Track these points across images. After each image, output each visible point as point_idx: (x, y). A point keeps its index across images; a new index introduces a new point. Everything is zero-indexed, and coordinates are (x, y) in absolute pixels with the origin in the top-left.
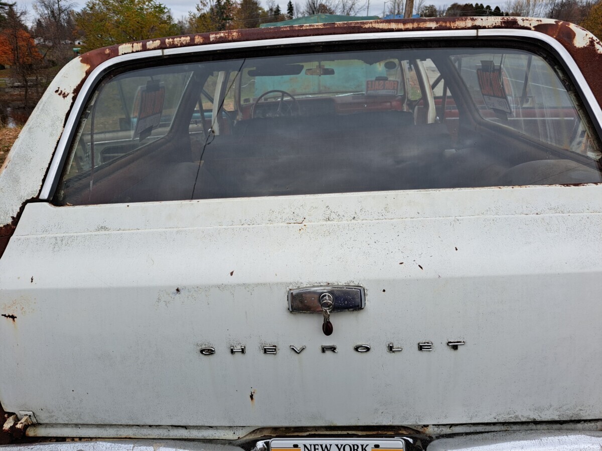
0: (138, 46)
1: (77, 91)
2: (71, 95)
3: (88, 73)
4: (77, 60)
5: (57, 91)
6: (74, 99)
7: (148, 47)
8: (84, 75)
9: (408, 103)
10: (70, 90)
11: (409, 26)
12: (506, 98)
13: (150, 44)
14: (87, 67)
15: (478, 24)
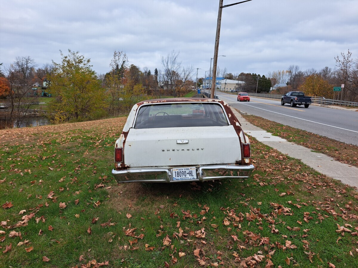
0: (147, 102)
1: (137, 110)
4: (136, 104)
5: (133, 110)
8: (138, 107)
11: (196, 101)
13: (150, 102)
15: (208, 101)
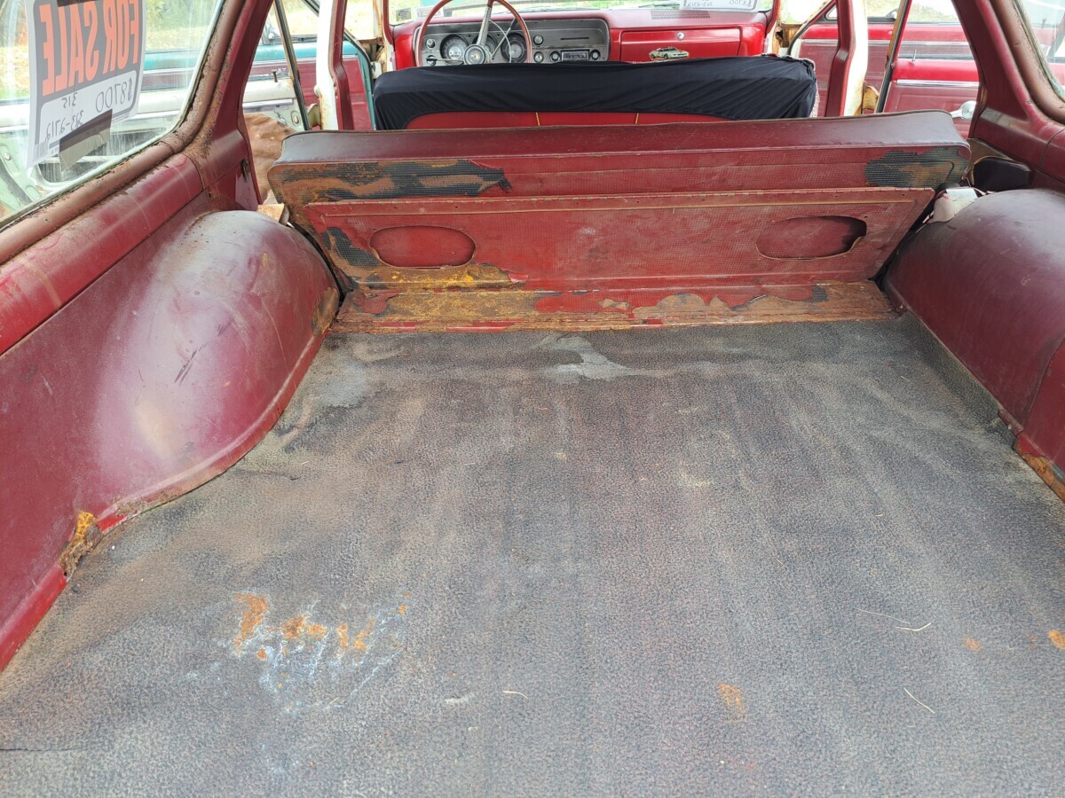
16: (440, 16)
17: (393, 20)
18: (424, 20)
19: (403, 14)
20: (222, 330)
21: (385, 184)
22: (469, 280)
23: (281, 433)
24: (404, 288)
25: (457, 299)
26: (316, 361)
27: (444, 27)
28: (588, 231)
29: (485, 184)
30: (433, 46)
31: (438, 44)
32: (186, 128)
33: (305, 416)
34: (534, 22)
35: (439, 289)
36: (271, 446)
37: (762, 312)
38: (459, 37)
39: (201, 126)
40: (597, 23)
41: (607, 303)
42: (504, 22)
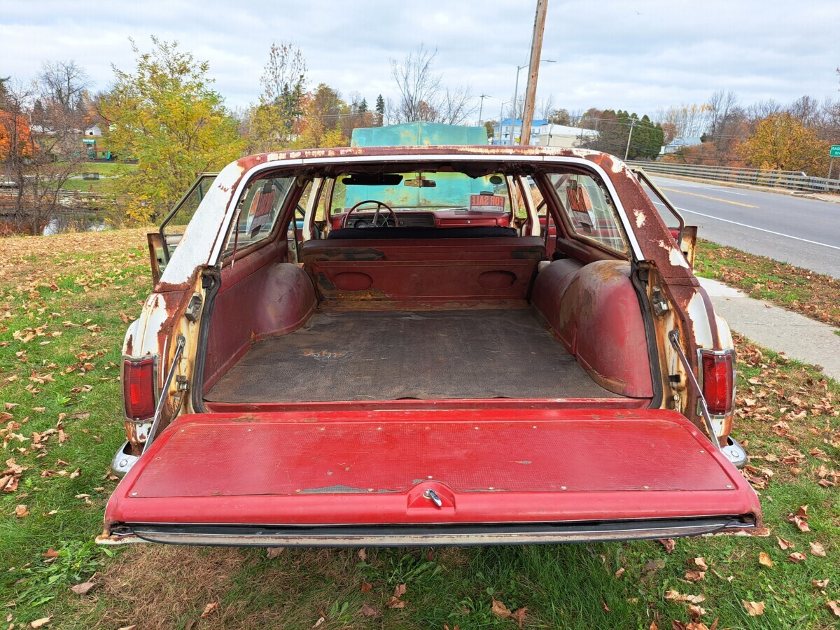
0: (283, 156)
1: (235, 187)
2: (231, 190)
3: (243, 174)
4: (235, 163)
5: (220, 186)
6: (233, 193)
7: (291, 156)
8: (240, 176)
9: (516, 221)
10: (229, 186)
11: (493, 151)
12: (587, 213)
13: (292, 155)
14: (242, 169)
15: (543, 152)
16: (355, 211)
17: (332, 213)
18: (348, 213)
19: (337, 210)
20: (290, 291)
21: (341, 256)
22: (369, 296)
23: (305, 328)
24: (343, 299)
25: (364, 303)
26: (313, 316)
27: (357, 216)
28: (415, 275)
29: (378, 257)
30: (351, 225)
31: (353, 224)
32: (272, 236)
33: (312, 325)
34: (399, 215)
35: (357, 300)
36: (301, 330)
37: (481, 306)
38: (363, 221)
39: (277, 236)
40: (430, 216)
41: (423, 304)
42: (386, 214)
